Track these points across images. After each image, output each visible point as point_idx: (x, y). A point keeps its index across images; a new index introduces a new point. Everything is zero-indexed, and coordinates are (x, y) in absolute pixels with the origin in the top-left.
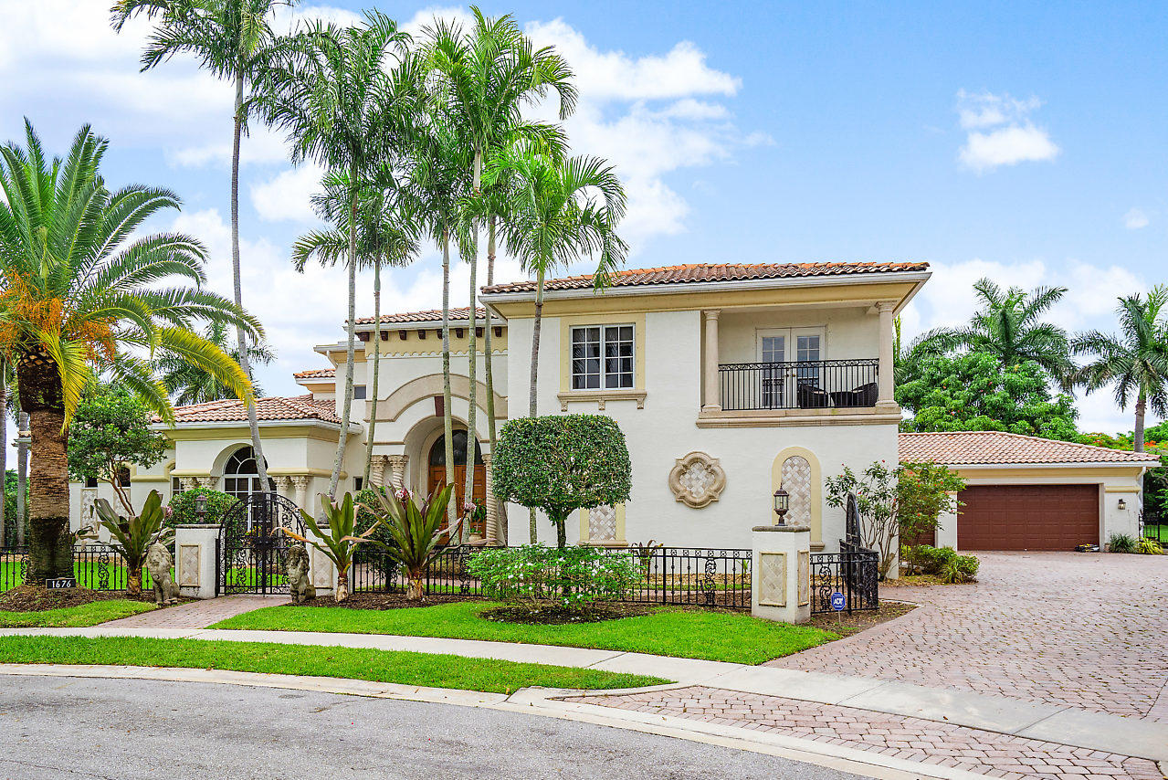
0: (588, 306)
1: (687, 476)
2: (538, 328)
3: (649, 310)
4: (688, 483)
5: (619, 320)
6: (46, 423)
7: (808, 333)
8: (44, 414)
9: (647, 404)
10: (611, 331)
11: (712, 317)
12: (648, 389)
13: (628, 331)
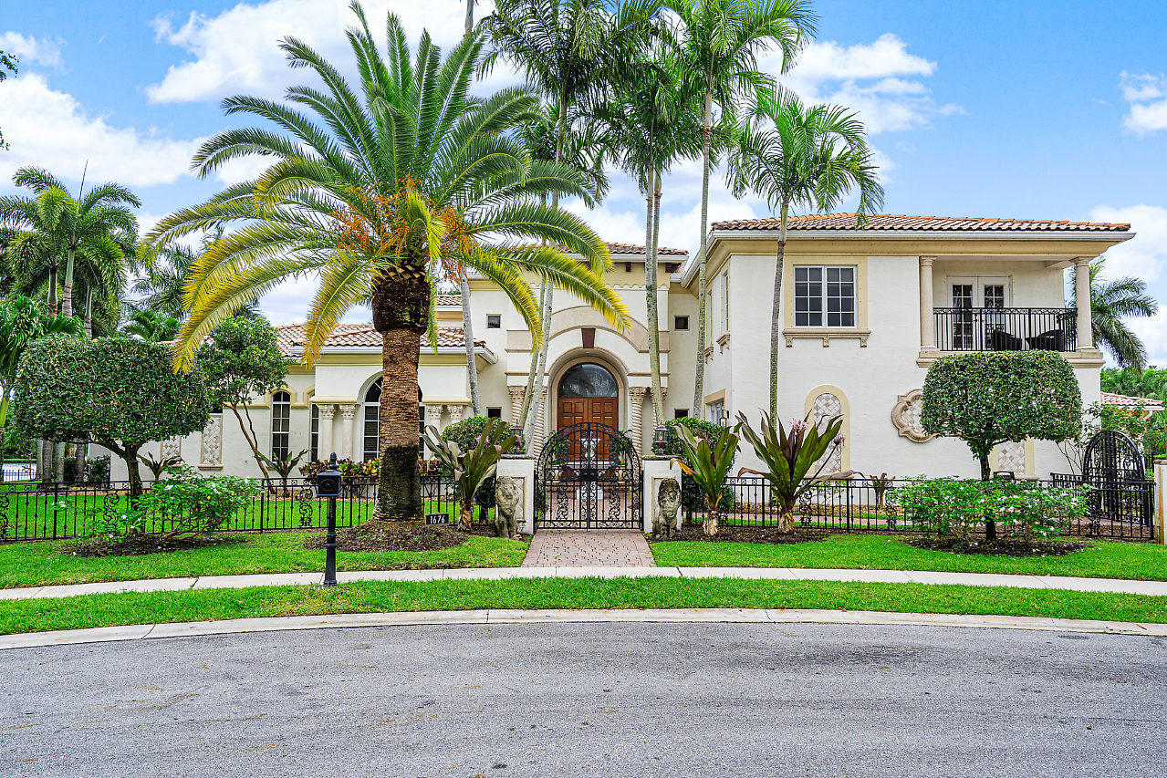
0: (815, 247)
1: (909, 412)
2: (780, 265)
3: (871, 253)
4: (910, 419)
5: (841, 262)
6: (407, 343)
7: (994, 282)
8: (405, 333)
9: (869, 342)
10: (833, 272)
11: (928, 262)
12: (870, 328)
13: (849, 272)
